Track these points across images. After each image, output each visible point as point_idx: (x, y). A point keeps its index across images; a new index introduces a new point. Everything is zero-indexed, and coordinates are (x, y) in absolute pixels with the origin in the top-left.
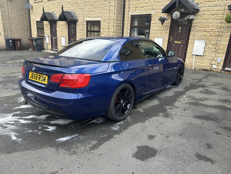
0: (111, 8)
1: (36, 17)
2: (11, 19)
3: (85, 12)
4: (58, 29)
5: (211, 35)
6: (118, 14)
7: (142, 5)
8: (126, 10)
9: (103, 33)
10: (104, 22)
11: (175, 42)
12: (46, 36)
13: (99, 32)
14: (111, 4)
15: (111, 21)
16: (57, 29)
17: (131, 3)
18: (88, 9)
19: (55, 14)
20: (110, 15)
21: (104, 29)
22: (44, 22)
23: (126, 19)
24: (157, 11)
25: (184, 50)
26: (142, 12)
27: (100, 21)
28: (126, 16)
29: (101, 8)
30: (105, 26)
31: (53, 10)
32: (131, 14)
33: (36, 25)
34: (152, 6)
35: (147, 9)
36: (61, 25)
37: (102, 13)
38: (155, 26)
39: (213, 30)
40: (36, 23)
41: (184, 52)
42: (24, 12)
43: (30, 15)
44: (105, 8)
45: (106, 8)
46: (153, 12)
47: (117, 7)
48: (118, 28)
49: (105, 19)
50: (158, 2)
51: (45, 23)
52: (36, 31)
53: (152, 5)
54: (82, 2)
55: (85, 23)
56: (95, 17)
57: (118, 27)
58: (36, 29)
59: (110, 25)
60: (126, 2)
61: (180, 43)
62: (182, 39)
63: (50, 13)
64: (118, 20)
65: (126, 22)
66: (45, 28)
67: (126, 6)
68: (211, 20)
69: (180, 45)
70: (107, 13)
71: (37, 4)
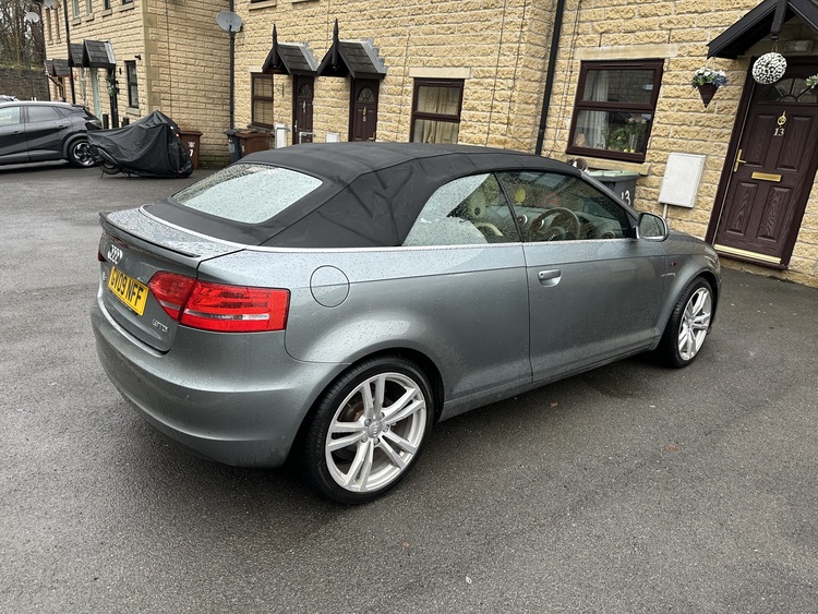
0: (506, 34)
1: (252, 60)
2: (173, 65)
3: (413, 48)
4: (317, 105)
6: (533, 56)
7: (628, 25)
8: (566, 40)
9: (470, 123)
10: (477, 84)
11: (755, 175)
12: (277, 125)
13: (456, 119)
14: (508, 19)
15: (504, 82)
16: (314, 102)
17: (586, 14)
18: (423, 37)
19: (311, 51)
20: (502, 58)
21: (473, 109)
22: (275, 76)
23: (559, 75)
24: (689, 47)
25: (791, 211)
26: (625, 51)
27: (463, 80)
28: (562, 62)
29: (472, 33)
30: (479, 99)
31: (305, 37)
32: (580, 56)
33: (250, 87)
34: (669, 27)
35: (646, 40)
36: (328, 91)
37: (474, 52)
38: (675, 108)
40: (249, 79)
41: (789, 218)
42: (216, 40)
43: (232, 52)
44: (485, 33)
45: (489, 32)
46: (673, 49)
47: (529, 31)
48: (526, 106)
49: (482, 75)
50: (696, 12)
51: (280, 80)
52: (250, 106)
53: (670, 22)
54: (405, 10)
55: (410, 88)
56: (445, 66)
57: (526, 103)
58: (249, 99)
59: (497, 96)
60: (566, 12)
61: (778, 178)
62: (786, 163)
63: (298, 49)
64: (529, 80)
65: (558, 87)
66: (277, 97)
67: (567, 27)
69: (776, 189)
70: (492, 52)
71: (259, 16)
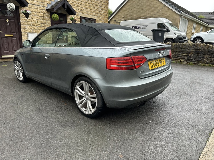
5: (39, 29)
11: (6, 35)
25: (19, 43)
39: (39, 25)
62: (13, 32)
68: (35, 16)
69: (13, 38)
